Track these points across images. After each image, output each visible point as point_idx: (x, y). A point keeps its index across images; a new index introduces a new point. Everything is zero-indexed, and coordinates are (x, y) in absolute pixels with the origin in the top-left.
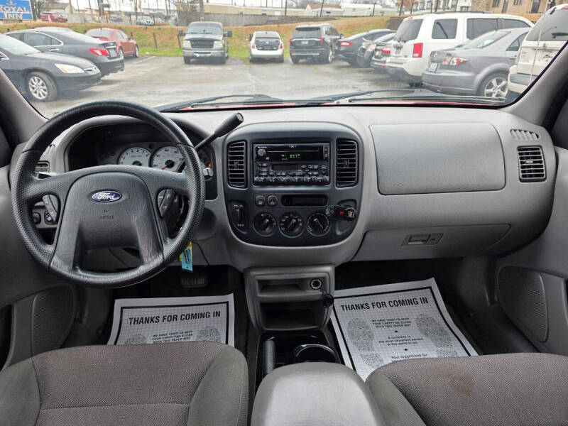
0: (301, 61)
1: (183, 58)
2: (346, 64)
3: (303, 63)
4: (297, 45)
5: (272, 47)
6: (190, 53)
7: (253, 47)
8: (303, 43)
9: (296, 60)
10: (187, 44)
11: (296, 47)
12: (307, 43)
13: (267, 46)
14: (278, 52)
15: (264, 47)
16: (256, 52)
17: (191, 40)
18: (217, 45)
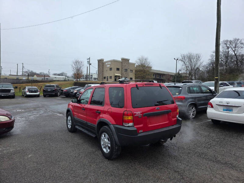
0: (47, 96)
2: (65, 96)
4: (46, 91)
5: (35, 92)
7: (27, 92)
8: (48, 90)
9: (45, 96)
11: (46, 92)
12: (50, 90)
13: (33, 91)
14: (38, 93)
16: (28, 93)
18: (12, 91)
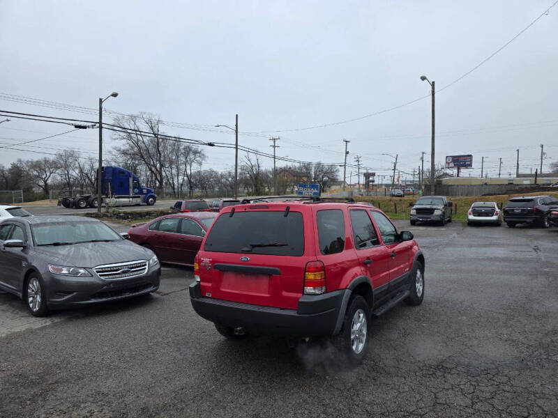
0: (517, 225)
1: (409, 221)
3: (520, 228)
4: (511, 212)
5: (487, 214)
6: (415, 218)
7: (470, 214)
8: (516, 211)
9: (512, 225)
10: (413, 212)
11: (510, 215)
12: (519, 211)
13: (483, 213)
14: (494, 218)
15: (480, 214)
16: (471, 217)
17: (417, 209)
18: (437, 213)
